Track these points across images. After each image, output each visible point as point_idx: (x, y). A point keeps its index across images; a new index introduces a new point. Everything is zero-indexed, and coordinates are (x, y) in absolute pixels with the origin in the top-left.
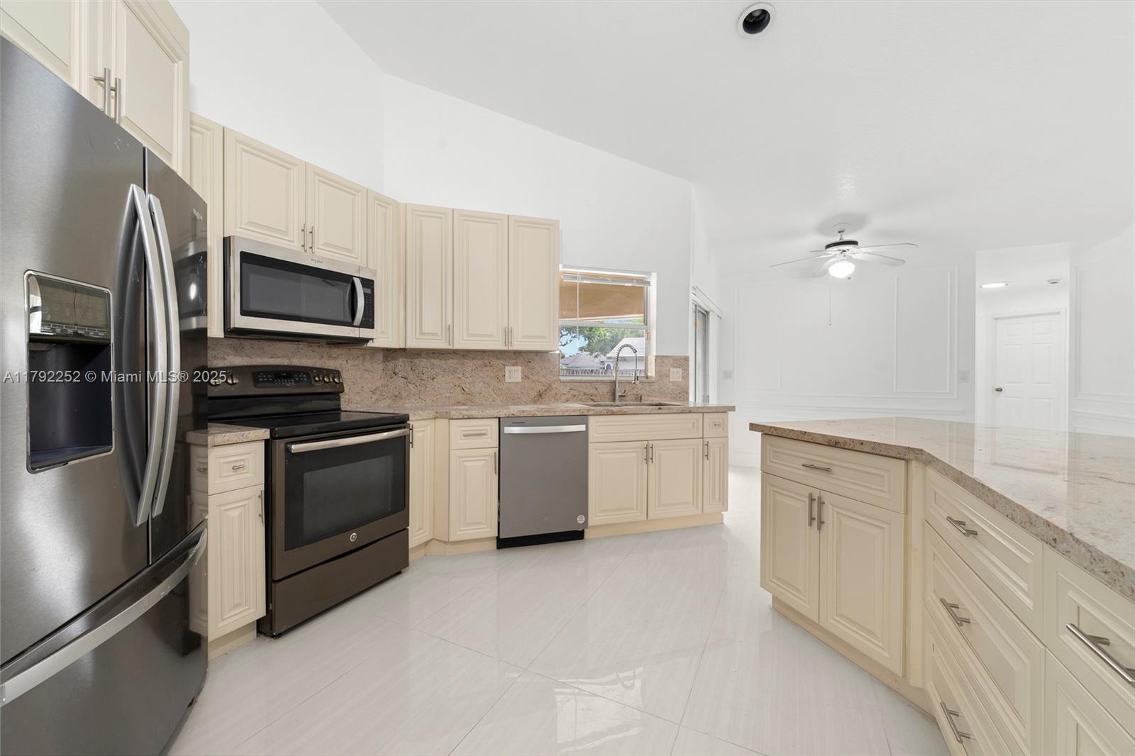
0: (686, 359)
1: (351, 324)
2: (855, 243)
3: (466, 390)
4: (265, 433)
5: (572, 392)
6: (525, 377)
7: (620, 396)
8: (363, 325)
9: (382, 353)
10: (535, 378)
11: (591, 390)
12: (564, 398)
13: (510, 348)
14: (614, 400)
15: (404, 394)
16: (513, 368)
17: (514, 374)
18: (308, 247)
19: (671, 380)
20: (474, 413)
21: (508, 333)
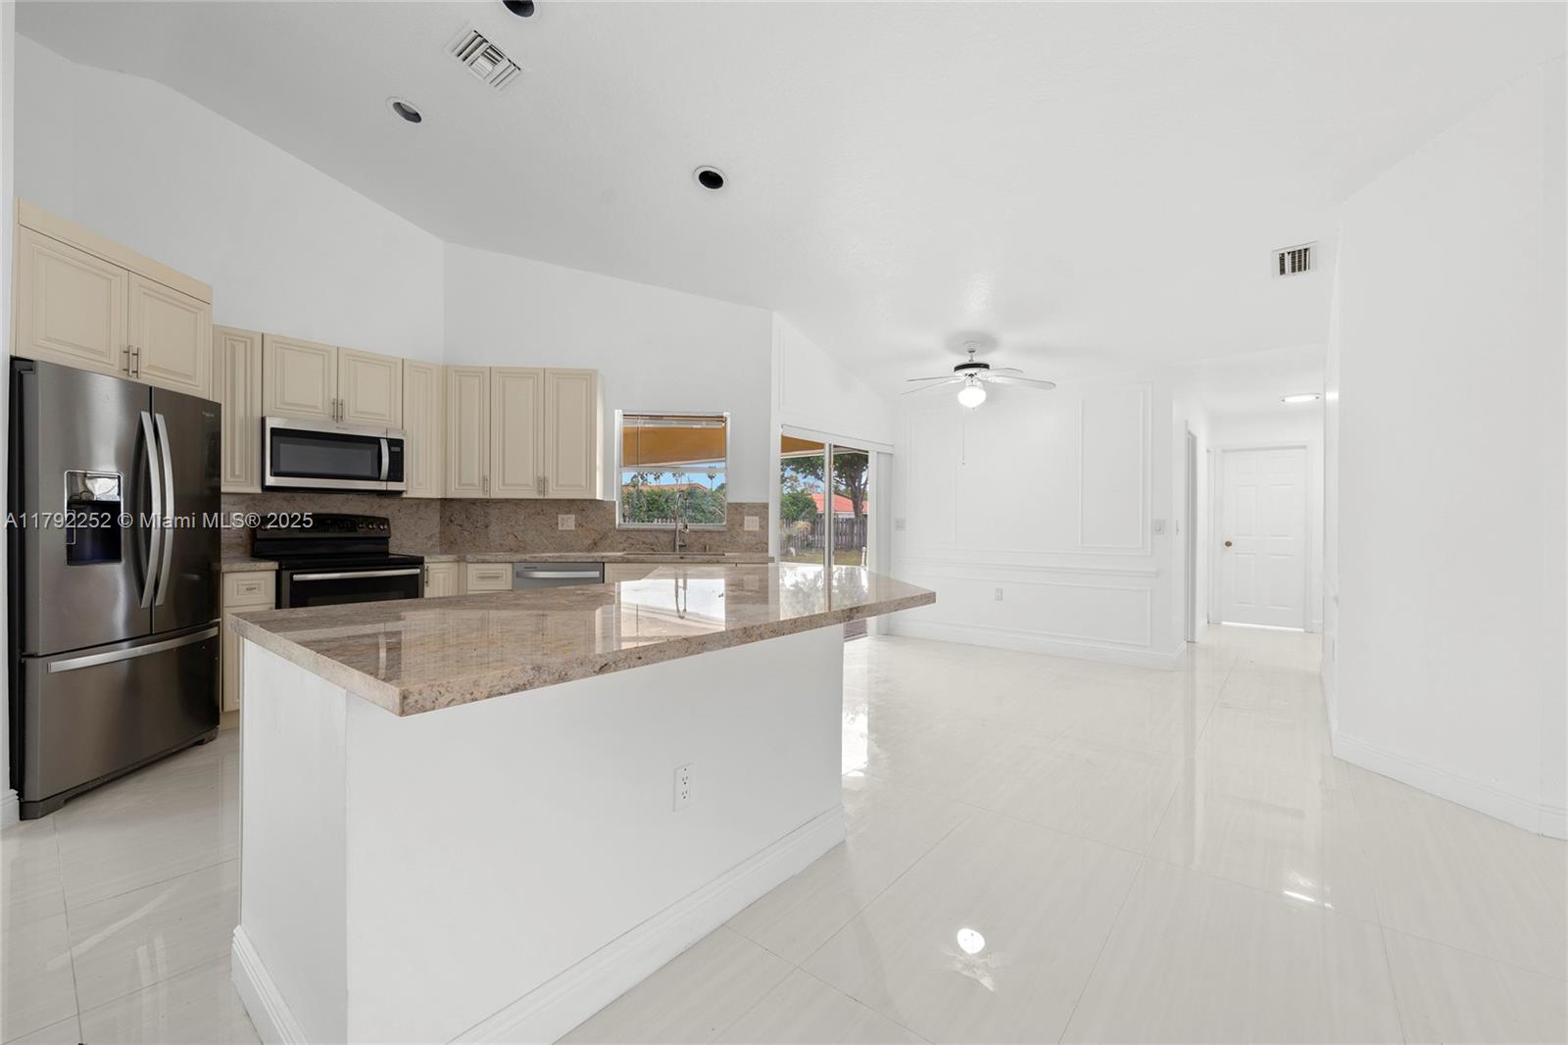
0: (766, 506)
1: (378, 479)
2: (986, 366)
3: (519, 538)
4: (274, 565)
5: (631, 541)
6: (579, 525)
7: (680, 546)
8: (390, 479)
9: (439, 502)
10: (590, 526)
11: (650, 539)
12: (622, 546)
13: (546, 497)
14: (675, 550)
15: (459, 540)
16: (566, 516)
17: (568, 522)
18: (338, 417)
19: (746, 529)
20: (488, 558)
21: (542, 482)
